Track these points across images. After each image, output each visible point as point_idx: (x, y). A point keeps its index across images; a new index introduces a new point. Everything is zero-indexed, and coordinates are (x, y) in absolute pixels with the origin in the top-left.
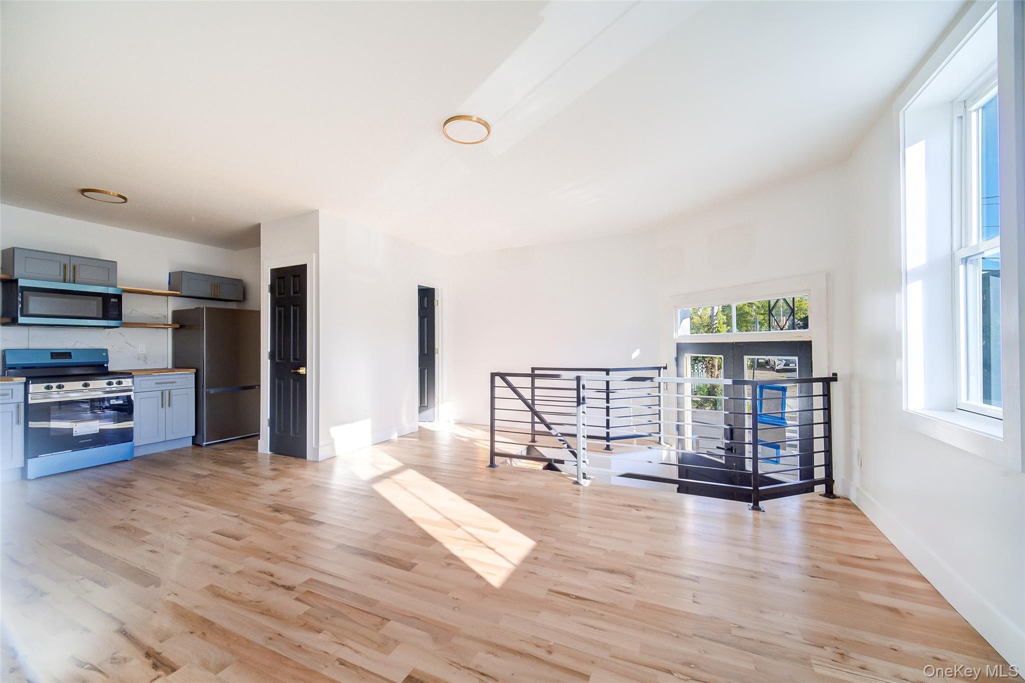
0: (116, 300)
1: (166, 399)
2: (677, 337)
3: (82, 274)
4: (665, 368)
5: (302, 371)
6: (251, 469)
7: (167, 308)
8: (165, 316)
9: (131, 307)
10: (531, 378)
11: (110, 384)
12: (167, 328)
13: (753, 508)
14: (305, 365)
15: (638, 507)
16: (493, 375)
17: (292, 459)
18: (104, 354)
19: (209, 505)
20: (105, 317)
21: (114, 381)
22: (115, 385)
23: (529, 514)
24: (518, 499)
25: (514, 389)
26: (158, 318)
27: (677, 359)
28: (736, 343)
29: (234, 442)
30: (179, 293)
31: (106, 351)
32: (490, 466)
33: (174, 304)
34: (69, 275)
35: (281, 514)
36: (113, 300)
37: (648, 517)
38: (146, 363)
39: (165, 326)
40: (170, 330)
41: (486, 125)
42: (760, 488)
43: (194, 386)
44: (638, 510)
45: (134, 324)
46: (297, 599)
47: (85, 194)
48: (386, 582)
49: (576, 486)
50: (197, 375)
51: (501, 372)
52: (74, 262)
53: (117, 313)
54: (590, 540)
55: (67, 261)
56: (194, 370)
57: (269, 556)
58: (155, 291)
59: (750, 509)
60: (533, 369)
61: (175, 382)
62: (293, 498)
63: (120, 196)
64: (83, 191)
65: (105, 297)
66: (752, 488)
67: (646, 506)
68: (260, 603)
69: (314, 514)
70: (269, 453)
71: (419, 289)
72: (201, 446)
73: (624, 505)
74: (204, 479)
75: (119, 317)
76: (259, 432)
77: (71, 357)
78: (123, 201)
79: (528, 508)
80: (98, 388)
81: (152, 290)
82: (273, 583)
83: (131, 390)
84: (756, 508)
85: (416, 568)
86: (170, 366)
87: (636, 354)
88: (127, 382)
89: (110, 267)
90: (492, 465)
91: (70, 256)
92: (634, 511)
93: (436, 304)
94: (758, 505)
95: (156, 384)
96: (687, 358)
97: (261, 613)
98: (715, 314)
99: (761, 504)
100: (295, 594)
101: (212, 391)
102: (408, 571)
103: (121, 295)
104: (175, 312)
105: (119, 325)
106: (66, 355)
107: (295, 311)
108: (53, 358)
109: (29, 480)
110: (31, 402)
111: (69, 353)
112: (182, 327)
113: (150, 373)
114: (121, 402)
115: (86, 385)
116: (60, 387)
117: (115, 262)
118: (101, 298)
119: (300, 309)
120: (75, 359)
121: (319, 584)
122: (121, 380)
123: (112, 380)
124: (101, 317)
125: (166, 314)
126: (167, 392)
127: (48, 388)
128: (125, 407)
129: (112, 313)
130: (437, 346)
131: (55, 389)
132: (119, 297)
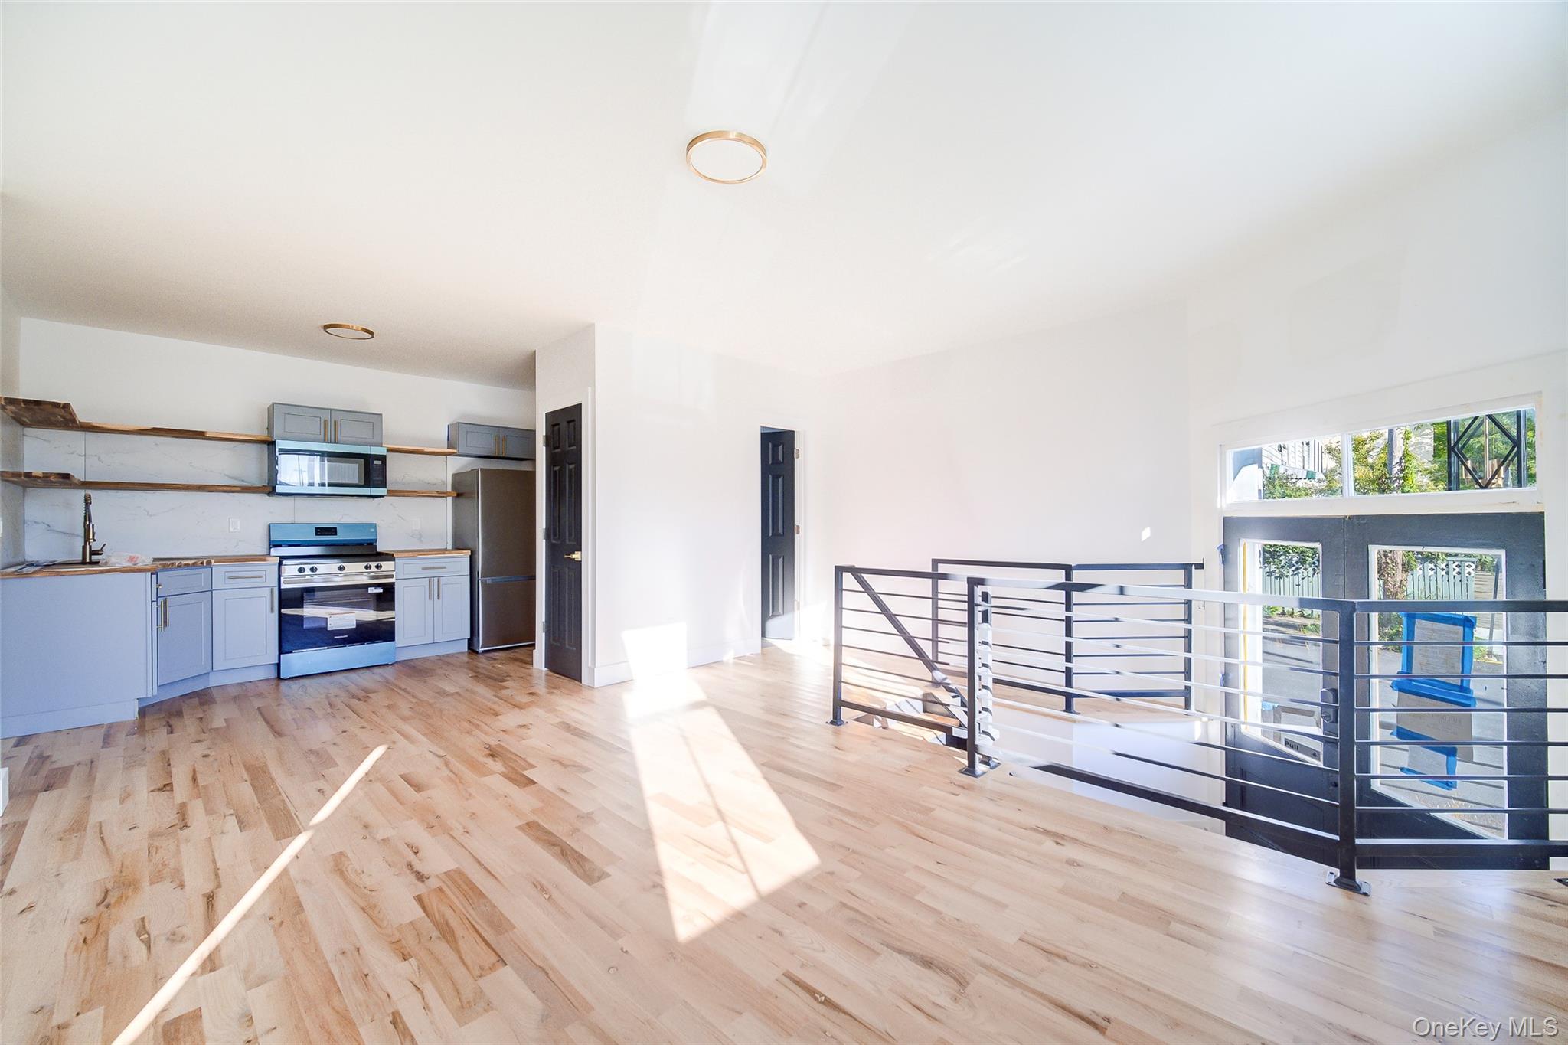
0: (379, 462)
1: (434, 590)
2: (1224, 506)
3: (344, 432)
4: (1200, 566)
5: (576, 556)
6: (506, 690)
7: (445, 470)
8: (443, 482)
9: (398, 471)
10: (931, 580)
11: (367, 567)
12: (446, 497)
13: (1339, 883)
14: (580, 549)
15: (1063, 837)
16: (840, 570)
17: (565, 680)
18: (373, 530)
19: (425, 735)
20: (367, 485)
21: (373, 564)
22: (373, 569)
23: (840, 817)
24: (842, 787)
25: (875, 598)
26: (435, 484)
27: (1225, 552)
28: (1351, 518)
29: (516, 650)
30: (455, 451)
31: (374, 525)
32: (832, 723)
33: (457, 465)
34: (330, 435)
35: (495, 761)
36: (376, 462)
37: (1071, 863)
38: (421, 541)
39: (442, 495)
40: (450, 499)
41: (755, 143)
42: (1358, 841)
43: (469, 573)
44: (1058, 843)
45: (403, 491)
46: (419, 899)
47: (328, 330)
48: (547, 897)
49: (967, 779)
50: (471, 557)
51: (857, 566)
52: (335, 416)
53: (381, 478)
54: (924, 887)
55: (326, 416)
56: (469, 552)
57: (434, 822)
58: (427, 450)
59: (1329, 884)
60: (936, 562)
61: (445, 567)
62: (524, 739)
63: (364, 330)
64: (326, 327)
65: (367, 459)
66: (1337, 838)
67: (1082, 837)
68: (373, 894)
69: (532, 766)
70: (544, 669)
71: (761, 434)
72: (477, 653)
73: (1035, 830)
74: (448, 699)
75: (383, 485)
76: (534, 640)
77: (336, 534)
78: (370, 336)
79: (848, 808)
80: (357, 572)
81: (423, 448)
82: (410, 865)
83: (392, 577)
84: (1347, 882)
85: (604, 882)
86: (450, 547)
88: (387, 566)
89: (374, 420)
90: (836, 720)
91: (331, 410)
92: (1049, 844)
93: (795, 456)
94: (1352, 877)
95: (424, 568)
96: (1250, 550)
97: (363, 909)
98: (1396, 460)
99: (1361, 875)
100: (421, 889)
101: (489, 580)
102: (589, 885)
103: (385, 456)
104: (455, 476)
105: (386, 493)
106: (332, 531)
107: (570, 471)
108: (317, 535)
109: (283, 679)
110: (283, 586)
111: (335, 528)
112: (459, 495)
113: (415, 554)
114: (381, 591)
115: (341, 568)
116: (313, 570)
117: (381, 415)
118: (363, 460)
119: (575, 468)
120: (341, 536)
121: (460, 882)
122: (381, 563)
123: (370, 563)
124: (363, 483)
125: (444, 479)
126: (436, 579)
127: (301, 570)
128: (386, 596)
129: (376, 478)
130: (799, 521)
131: (308, 571)
132: (383, 458)
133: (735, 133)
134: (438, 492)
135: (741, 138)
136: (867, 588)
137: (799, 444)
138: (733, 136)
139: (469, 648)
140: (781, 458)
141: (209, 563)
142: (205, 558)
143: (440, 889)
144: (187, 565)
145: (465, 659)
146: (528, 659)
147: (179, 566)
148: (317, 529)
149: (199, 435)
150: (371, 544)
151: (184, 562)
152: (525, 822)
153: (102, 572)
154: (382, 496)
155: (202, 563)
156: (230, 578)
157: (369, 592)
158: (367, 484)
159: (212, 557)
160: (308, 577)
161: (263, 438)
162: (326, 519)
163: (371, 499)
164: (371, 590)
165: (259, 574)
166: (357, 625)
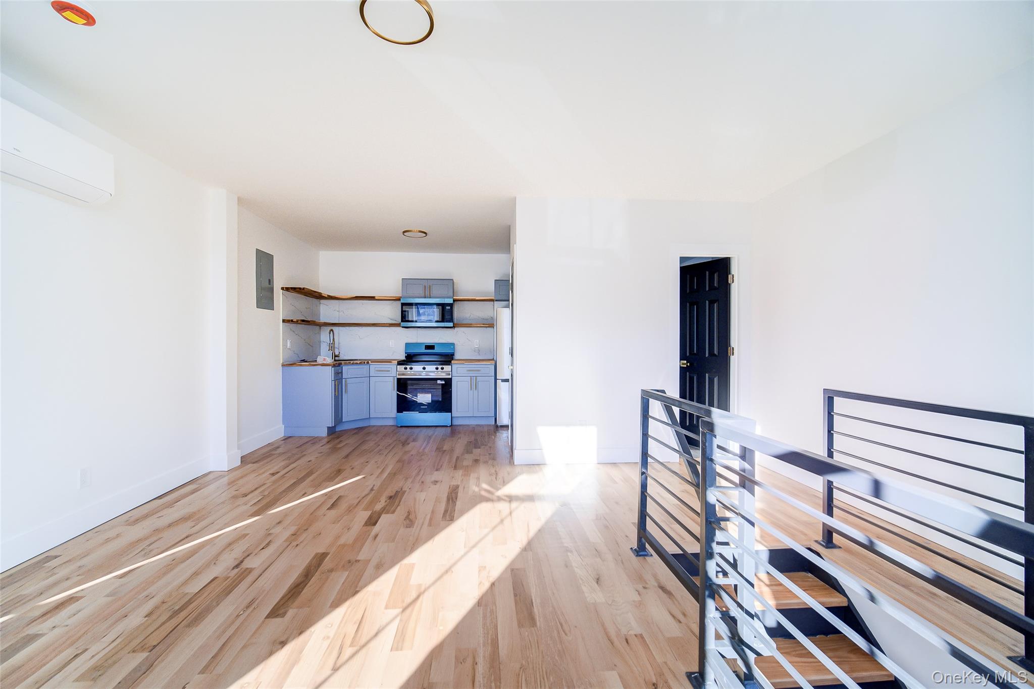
0: (449, 308)
1: (473, 384)
3: (435, 292)
7: (493, 311)
9: (459, 312)
11: (437, 368)
18: (452, 347)
22: (440, 369)
26: (487, 319)
30: (493, 298)
31: (453, 344)
32: (635, 551)
34: (427, 293)
36: (447, 308)
38: (479, 354)
43: (494, 375)
45: (465, 324)
47: (405, 234)
52: (430, 283)
53: (450, 317)
55: (425, 283)
56: (494, 362)
58: (477, 298)
61: (479, 371)
63: (421, 232)
64: (404, 232)
65: (442, 306)
75: (451, 320)
77: (434, 349)
78: (425, 235)
80: (432, 371)
83: (450, 375)
88: (447, 368)
89: (450, 283)
91: (427, 279)
93: (730, 281)
95: (468, 371)
100: (225, 573)
102: (266, 618)
103: (453, 304)
105: (454, 325)
106: (432, 347)
108: (425, 349)
109: (400, 426)
110: (398, 377)
111: (434, 346)
113: (462, 362)
114: (444, 382)
115: (424, 368)
116: (411, 368)
117: (454, 279)
118: (441, 307)
120: (436, 350)
121: (239, 578)
122: (443, 366)
123: (440, 366)
124: (441, 320)
125: (493, 316)
126: (474, 377)
127: (405, 368)
128: (447, 386)
129: (447, 317)
130: (735, 341)
131: (409, 369)
132: (451, 305)
134: (483, 324)
137: (734, 269)
139: (493, 423)
140: (716, 285)
141: (368, 363)
142: (365, 360)
144: (357, 363)
147: (353, 364)
148: (426, 346)
149: (372, 298)
150: (451, 354)
151: (355, 362)
152: (324, 551)
154: (451, 327)
155: (364, 363)
156: (377, 371)
157: (438, 383)
158: (443, 320)
159: (370, 360)
160: (409, 372)
161: (399, 297)
162: (430, 340)
163: (448, 329)
164: (439, 382)
165: (389, 369)
166: (432, 401)
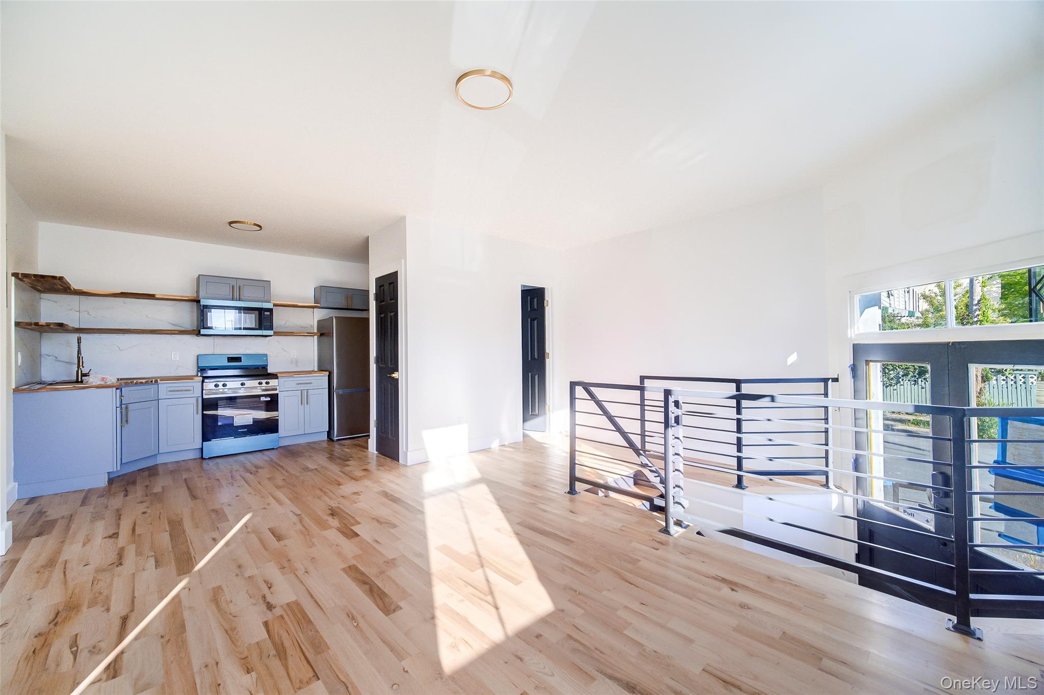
0: (268, 313)
1: (305, 399)
2: (853, 336)
3: (246, 293)
4: (836, 380)
5: (395, 375)
6: (348, 467)
7: (312, 319)
8: (312, 326)
9: (280, 319)
10: (639, 391)
11: (260, 383)
12: (313, 336)
13: (956, 628)
14: (397, 371)
15: (736, 584)
16: (573, 385)
17: (389, 460)
18: (265, 358)
19: (290, 499)
20: (260, 328)
21: (264, 381)
22: (264, 384)
23: (571, 565)
24: (573, 542)
25: (599, 403)
26: (306, 327)
27: (854, 369)
28: (954, 343)
29: (359, 439)
30: (319, 305)
31: (266, 355)
32: (569, 493)
33: (320, 314)
34: (236, 295)
35: (333, 518)
36: (266, 313)
37: (743, 606)
38: (297, 366)
39: (311, 334)
40: (316, 337)
41: (505, 78)
42: (972, 596)
43: (327, 387)
44: (733, 590)
45: (283, 332)
46: (266, 624)
47: (231, 225)
48: (355, 624)
49: (663, 536)
50: (329, 376)
52: (241, 283)
53: (269, 324)
54: (630, 624)
55: (233, 283)
56: (327, 373)
57: (286, 564)
58: (300, 304)
59: (948, 629)
60: (642, 378)
61: (311, 383)
62: (356, 503)
63: (255, 225)
64: (231, 223)
65: (260, 310)
66: (954, 593)
67: (750, 584)
68: (235, 619)
69: (359, 523)
70: (376, 452)
71: (522, 291)
72: (333, 441)
73: (715, 578)
74: (310, 473)
75: (271, 328)
76: (369, 433)
77: (241, 361)
78: (259, 229)
79: (577, 558)
80: (253, 387)
81: (297, 304)
82: (264, 597)
83: (276, 389)
84: (963, 628)
85: (398, 613)
86: (316, 369)
87: (792, 358)
88: (273, 383)
89: (265, 285)
90: (572, 491)
91: (237, 278)
92: (726, 590)
93: (545, 305)
94: (968, 624)
95: (297, 384)
97: (226, 631)
99: (976, 622)
100: (269, 616)
101: (341, 392)
102: (386, 616)
103: (272, 309)
104: (318, 321)
105: (272, 334)
106: (238, 359)
107: (391, 317)
108: (228, 362)
109: (204, 459)
110: (205, 397)
111: (240, 358)
112: (322, 335)
113: (292, 374)
114: (269, 399)
115: (243, 384)
116: (224, 385)
117: (270, 281)
118: (258, 312)
119: (394, 315)
120: (244, 363)
121: (296, 611)
122: (269, 380)
123: (262, 381)
124: (257, 327)
125: (312, 324)
126: (306, 391)
127: (216, 386)
128: (272, 403)
129: (265, 323)
130: (548, 349)
131: (221, 386)
132: (271, 310)
133: (490, 71)
134: (308, 333)
135: (494, 74)
136: (592, 396)
137: (548, 296)
138: (488, 73)
139: (328, 438)
140: (535, 307)
141: (156, 381)
142: (153, 378)
143: (282, 617)
144: (141, 383)
145: (325, 445)
146: (366, 445)
147: (136, 384)
148: (228, 358)
149: (151, 297)
150: (265, 367)
151: (139, 381)
152: (348, 566)
153: (84, 388)
154: (271, 336)
155: (152, 382)
156: (170, 391)
157: (261, 400)
159: (158, 377)
160: (221, 390)
161: (192, 298)
162: (234, 351)
163: (264, 338)
164: (263, 399)
165: (189, 388)
166: (253, 422)
